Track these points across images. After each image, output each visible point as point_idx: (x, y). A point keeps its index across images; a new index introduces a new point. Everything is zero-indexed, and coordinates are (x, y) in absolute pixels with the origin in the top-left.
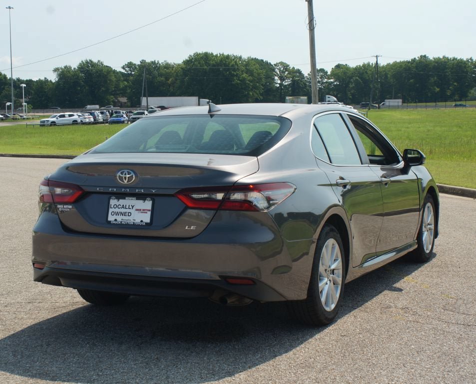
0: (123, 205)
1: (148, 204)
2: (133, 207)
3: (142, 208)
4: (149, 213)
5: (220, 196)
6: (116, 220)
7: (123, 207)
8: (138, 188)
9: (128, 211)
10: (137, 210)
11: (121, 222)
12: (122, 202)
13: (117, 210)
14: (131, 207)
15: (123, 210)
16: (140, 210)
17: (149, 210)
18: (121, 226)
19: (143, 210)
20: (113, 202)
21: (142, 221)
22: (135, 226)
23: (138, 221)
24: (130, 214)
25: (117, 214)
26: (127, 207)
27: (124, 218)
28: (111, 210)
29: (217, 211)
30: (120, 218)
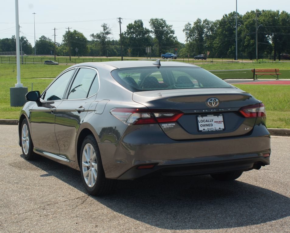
0: (206, 120)
1: (220, 118)
2: (212, 121)
3: (218, 121)
4: (223, 123)
5: (254, 110)
6: (204, 129)
7: (207, 121)
8: (220, 108)
9: (210, 123)
10: (215, 122)
11: (208, 130)
12: (205, 118)
13: (203, 123)
14: (211, 121)
15: (207, 123)
16: (217, 122)
17: (222, 122)
18: (209, 132)
19: (219, 122)
20: (200, 119)
21: (220, 128)
22: (216, 132)
23: (217, 128)
24: (212, 125)
25: (204, 126)
26: (209, 121)
27: (209, 127)
28: (199, 124)
29: (256, 118)
30: (206, 128)
